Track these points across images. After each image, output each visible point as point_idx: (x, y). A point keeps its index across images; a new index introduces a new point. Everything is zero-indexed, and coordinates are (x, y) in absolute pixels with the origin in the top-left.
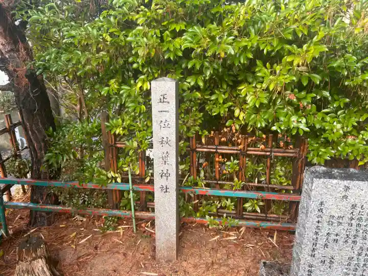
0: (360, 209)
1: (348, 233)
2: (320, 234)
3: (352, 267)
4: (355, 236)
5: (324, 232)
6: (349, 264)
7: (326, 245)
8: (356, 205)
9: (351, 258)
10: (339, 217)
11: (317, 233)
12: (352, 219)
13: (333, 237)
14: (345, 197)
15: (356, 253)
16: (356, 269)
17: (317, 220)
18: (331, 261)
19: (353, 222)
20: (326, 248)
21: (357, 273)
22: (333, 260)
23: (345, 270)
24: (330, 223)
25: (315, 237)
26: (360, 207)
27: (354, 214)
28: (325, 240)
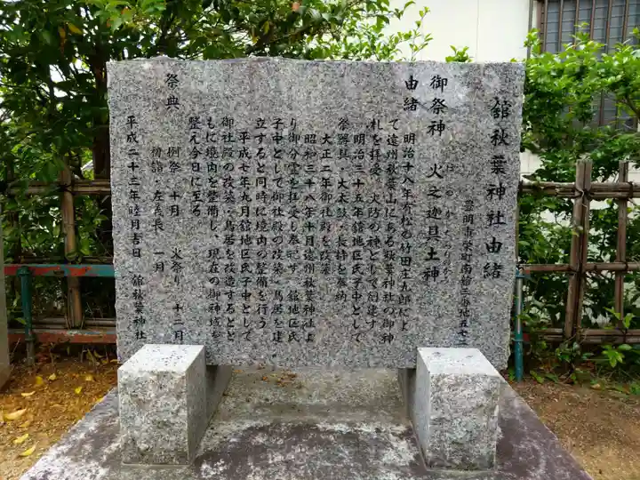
0: (205, 128)
1: (196, 189)
2: (143, 197)
3: (221, 275)
4: (213, 195)
5: (148, 191)
6: (214, 269)
7: (158, 224)
8: (197, 118)
9: (214, 253)
10: (172, 151)
11: (134, 195)
12: (196, 153)
13: (168, 201)
14: (173, 102)
15: (222, 236)
16: (231, 278)
17: (129, 162)
18: (175, 264)
19: (199, 160)
20: (159, 231)
21: (234, 289)
22: (179, 261)
23: (209, 285)
24: (157, 168)
25: (133, 206)
26: (206, 123)
27: (197, 139)
28: (153, 211)
